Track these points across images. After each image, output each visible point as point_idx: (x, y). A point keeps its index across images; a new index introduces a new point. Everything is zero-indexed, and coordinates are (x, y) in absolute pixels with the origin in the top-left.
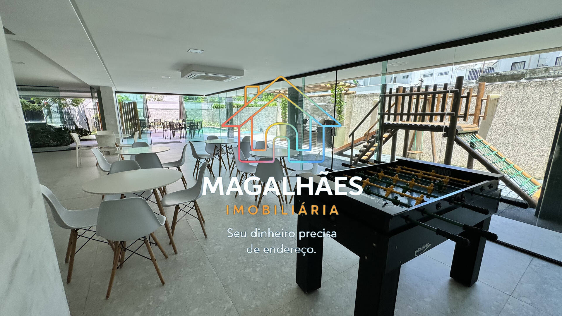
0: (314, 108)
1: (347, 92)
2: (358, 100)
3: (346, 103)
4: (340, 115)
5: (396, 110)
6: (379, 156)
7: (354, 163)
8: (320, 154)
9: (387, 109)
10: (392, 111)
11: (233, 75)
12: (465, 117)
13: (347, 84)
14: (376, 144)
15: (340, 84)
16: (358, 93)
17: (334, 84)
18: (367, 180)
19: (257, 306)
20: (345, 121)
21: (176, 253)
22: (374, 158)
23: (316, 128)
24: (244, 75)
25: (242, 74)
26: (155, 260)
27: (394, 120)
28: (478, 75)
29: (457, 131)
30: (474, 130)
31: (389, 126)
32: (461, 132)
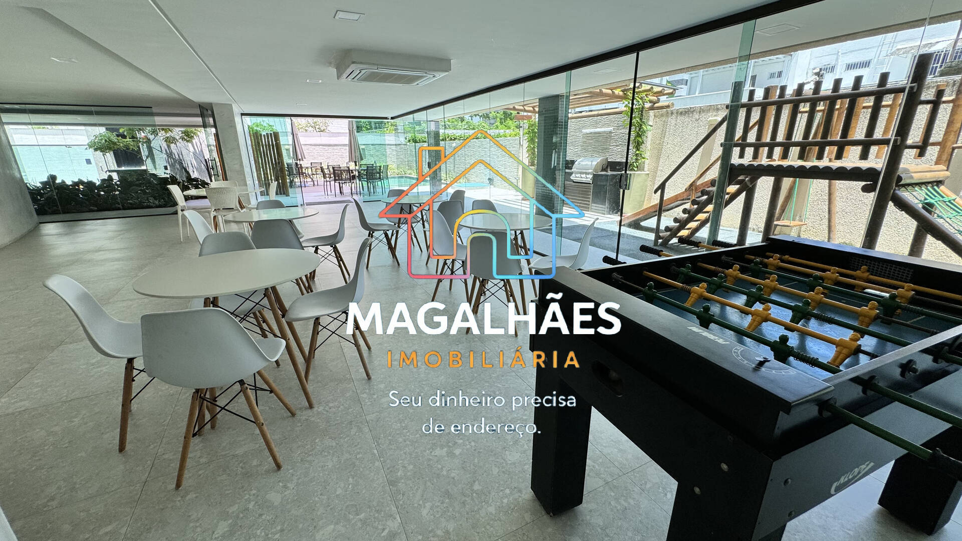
0: (588, 138)
1: (655, 104)
2: (676, 121)
3: (651, 126)
4: (638, 150)
5: (759, 136)
6: (714, 230)
7: (662, 242)
8: (595, 226)
9: (739, 133)
10: (752, 137)
11: (430, 70)
12: (922, 149)
13: (656, 89)
14: (710, 208)
15: (643, 88)
16: (676, 107)
17: (631, 88)
18: (701, 288)
19: (447, 532)
20: (648, 163)
21: (311, 406)
22: (704, 234)
23: (591, 176)
24: (450, 70)
25: (448, 69)
26: (261, 424)
27: (753, 158)
28: (939, 65)
29: (900, 179)
30: (939, 178)
31: (742, 169)
32: (908, 181)
